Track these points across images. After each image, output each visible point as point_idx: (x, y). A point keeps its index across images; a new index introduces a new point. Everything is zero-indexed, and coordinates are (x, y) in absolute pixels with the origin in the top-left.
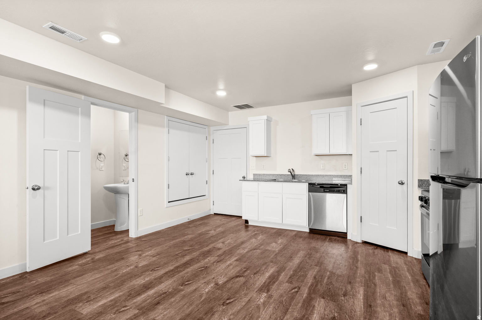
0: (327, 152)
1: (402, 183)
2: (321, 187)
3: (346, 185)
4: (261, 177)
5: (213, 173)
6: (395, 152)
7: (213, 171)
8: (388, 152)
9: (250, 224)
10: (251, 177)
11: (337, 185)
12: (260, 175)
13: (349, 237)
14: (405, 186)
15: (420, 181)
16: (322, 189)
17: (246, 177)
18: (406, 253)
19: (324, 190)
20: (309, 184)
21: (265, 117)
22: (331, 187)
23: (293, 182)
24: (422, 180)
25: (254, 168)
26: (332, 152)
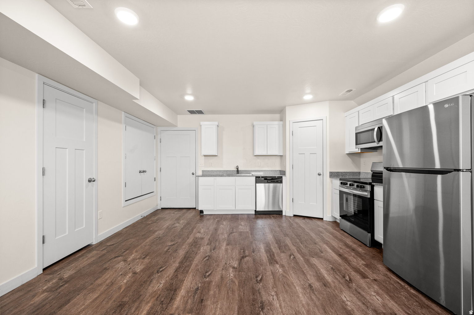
0: (265, 153)
1: (319, 175)
2: (265, 179)
3: (282, 177)
4: (209, 173)
5: (160, 171)
6: (316, 154)
7: (160, 168)
8: (311, 155)
9: (205, 213)
10: (200, 173)
11: (276, 177)
12: (208, 171)
13: (284, 214)
14: (322, 176)
15: (331, 173)
16: (266, 181)
17: (195, 173)
18: (322, 219)
19: (268, 181)
20: (256, 177)
21: (216, 123)
22: (272, 179)
23: (237, 176)
24: (331, 172)
25: (203, 166)
26: (269, 153)
